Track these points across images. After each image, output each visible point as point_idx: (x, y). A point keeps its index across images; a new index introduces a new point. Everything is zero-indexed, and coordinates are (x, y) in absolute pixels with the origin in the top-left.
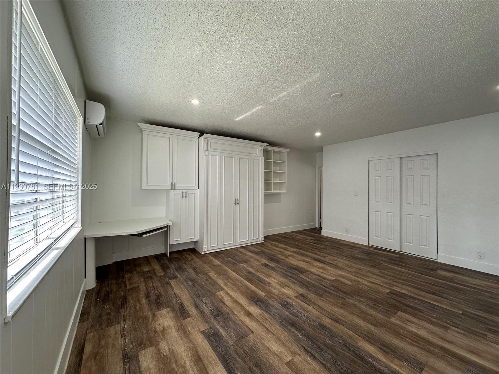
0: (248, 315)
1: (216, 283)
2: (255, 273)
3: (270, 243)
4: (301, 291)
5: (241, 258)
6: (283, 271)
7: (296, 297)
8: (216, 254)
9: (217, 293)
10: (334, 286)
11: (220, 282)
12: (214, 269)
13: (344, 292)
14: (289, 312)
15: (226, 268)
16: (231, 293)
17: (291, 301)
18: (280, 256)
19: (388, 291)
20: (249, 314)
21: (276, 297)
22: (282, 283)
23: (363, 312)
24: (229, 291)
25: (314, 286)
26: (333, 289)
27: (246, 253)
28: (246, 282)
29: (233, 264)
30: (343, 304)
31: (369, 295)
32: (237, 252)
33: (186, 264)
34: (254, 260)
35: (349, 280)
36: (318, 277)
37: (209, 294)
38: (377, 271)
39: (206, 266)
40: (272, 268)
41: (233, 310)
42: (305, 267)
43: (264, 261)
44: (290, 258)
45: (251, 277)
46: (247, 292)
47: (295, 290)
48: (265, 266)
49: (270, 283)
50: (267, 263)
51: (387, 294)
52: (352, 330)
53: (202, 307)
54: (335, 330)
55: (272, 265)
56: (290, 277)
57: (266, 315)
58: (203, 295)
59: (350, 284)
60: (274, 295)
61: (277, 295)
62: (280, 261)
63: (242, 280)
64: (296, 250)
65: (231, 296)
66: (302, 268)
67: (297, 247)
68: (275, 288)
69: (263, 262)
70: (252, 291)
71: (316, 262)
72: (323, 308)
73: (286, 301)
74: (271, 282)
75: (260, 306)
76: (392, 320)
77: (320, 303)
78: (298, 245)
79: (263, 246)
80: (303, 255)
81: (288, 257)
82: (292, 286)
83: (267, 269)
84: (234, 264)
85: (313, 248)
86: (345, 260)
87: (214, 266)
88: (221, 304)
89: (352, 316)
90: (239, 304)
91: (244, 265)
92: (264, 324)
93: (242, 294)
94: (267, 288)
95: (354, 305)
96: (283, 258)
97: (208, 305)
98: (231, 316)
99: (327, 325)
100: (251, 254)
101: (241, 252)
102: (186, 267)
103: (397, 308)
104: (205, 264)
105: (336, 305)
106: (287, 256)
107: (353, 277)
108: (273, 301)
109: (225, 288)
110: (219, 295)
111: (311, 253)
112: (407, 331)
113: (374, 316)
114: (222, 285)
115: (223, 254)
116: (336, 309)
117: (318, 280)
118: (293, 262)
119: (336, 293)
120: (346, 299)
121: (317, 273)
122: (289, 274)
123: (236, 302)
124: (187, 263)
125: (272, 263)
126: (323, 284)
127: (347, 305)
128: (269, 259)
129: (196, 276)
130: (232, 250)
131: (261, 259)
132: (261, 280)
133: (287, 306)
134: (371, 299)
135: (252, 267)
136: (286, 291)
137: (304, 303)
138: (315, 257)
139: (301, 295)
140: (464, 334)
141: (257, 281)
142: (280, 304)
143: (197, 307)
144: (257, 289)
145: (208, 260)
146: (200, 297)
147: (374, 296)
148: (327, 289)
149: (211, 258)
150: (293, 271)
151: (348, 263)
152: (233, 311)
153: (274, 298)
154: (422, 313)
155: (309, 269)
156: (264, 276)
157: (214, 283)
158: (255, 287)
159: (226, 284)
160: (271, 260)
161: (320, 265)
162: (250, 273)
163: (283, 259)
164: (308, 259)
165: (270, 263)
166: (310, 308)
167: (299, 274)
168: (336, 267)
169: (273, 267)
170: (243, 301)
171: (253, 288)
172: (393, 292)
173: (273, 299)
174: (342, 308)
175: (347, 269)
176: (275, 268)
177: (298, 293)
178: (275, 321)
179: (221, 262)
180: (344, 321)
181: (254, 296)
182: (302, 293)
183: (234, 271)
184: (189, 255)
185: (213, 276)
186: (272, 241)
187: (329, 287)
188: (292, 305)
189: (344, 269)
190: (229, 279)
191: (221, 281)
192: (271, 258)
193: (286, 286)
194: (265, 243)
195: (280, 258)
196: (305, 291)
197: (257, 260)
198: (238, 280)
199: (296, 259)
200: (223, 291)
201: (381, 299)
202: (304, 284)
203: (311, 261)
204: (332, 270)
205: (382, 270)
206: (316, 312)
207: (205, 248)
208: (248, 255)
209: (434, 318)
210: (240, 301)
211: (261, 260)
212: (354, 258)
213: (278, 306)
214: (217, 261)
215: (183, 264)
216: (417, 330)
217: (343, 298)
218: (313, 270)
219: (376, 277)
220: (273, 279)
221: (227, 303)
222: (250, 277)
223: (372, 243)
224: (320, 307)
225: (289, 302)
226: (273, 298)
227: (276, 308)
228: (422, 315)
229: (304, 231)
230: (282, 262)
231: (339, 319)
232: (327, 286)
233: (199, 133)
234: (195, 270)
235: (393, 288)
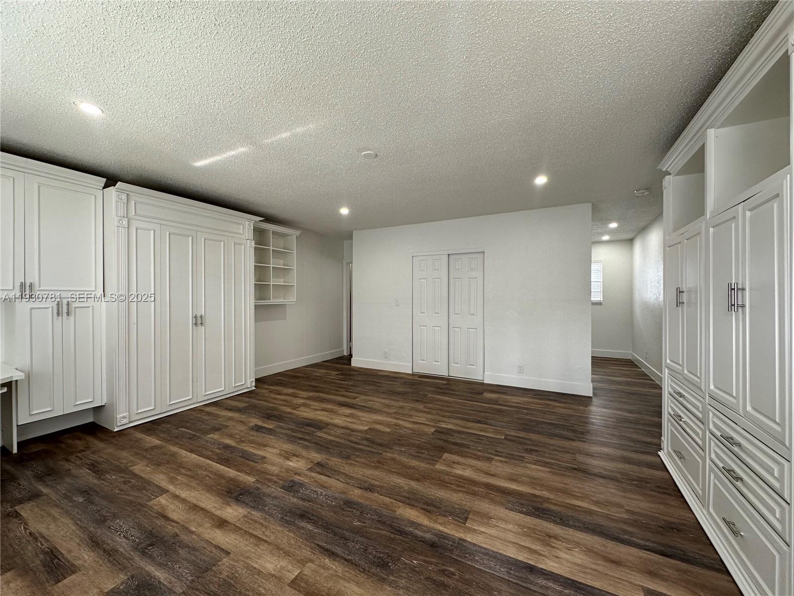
0: (220, 525)
1: (149, 483)
2: (237, 446)
3: (267, 389)
4: (317, 457)
5: (207, 425)
6: (290, 432)
7: (310, 469)
8: (151, 427)
9: (150, 503)
10: (367, 439)
11: (160, 479)
12: (145, 457)
13: (381, 445)
14: (298, 498)
15: (175, 449)
16: (184, 494)
17: (301, 478)
18: (284, 408)
19: (433, 430)
20: (222, 523)
21: (274, 479)
22: (286, 452)
23: (404, 466)
24: (178, 492)
25: (338, 445)
26: (366, 443)
27: (218, 412)
28: (218, 465)
29: (190, 438)
30: (379, 462)
32: (199, 415)
33: (67, 460)
34: (234, 424)
35: (388, 425)
36: (345, 430)
37: (129, 509)
38: (420, 406)
39: (124, 454)
40: (270, 431)
41: (188, 526)
42: (324, 419)
43: (255, 421)
44: (302, 408)
45: (227, 454)
46: (219, 485)
47: (308, 458)
48: (257, 430)
49: (265, 458)
50: (260, 423)
51: (433, 434)
52: (390, 496)
53: (109, 541)
54: (368, 503)
55: (270, 425)
56: (301, 439)
57: (256, 514)
58: (115, 516)
59: (388, 430)
60: (272, 475)
61: (277, 475)
62: (285, 417)
63: (208, 465)
64: (311, 394)
65: (184, 501)
66: (321, 421)
67: (315, 389)
68: (273, 464)
69: (252, 424)
70: (232, 480)
71: (343, 408)
72: (351, 475)
73: (292, 481)
74: (267, 455)
75: (244, 502)
76: (439, 467)
77: (347, 469)
78: (315, 387)
79: (254, 395)
80: (322, 400)
81: (298, 408)
82: (304, 453)
83: (259, 434)
84: (192, 438)
85: (338, 387)
86: (383, 398)
87: (146, 450)
88: (160, 522)
89: (390, 475)
90: (202, 509)
91: (215, 436)
92: (251, 531)
93: (209, 489)
94: (259, 466)
95: (393, 459)
96: (289, 410)
97: (127, 532)
98: (184, 537)
99: (356, 499)
100: (230, 414)
101: (209, 414)
102: (67, 466)
103: (443, 450)
104: (122, 449)
105: (368, 466)
106: (295, 407)
107: (393, 421)
108: (269, 486)
109: (171, 488)
110: (156, 505)
111: (336, 395)
112: (452, 476)
113: (416, 468)
114: (164, 484)
115: (168, 423)
116: (369, 472)
117: (343, 435)
118: (306, 413)
119: (369, 449)
120: (382, 454)
121: (344, 424)
122: (300, 435)
123: (195, 508)
124: (72, 458)
125: (270, 422)
126: (352, 438)
127: (384, 462)
128: (264, 417)
129: (95, 481)
130: (189, 413)
131: (250, 420)
132: (247, 456)
133: (295, 488)
134: (414, 445)
135: (231, 436)
136: (292, 464)
137: (322, 477)
138: (341, 401)
139: (319, 464)
140: (506, 462)
141: (240, 459)
142: (283, 488)
143: (95, 543)
144: (239, 474)
145: (131, 440)
146: (105, 521)
147: (417, 440)
148: (357, 446)
149: (139, 435)
150: (306, 429)
151: (387, 402)
152: (187, 528)
153: (270, 482)
155: (331, 421)
156: (253, 447)
157: (144, 485)
158: (236, 470)
159: (172, 480)
160: (268, 418)
161: (348, 411)
162: (227, 447)
163: (290, 413)
164: (329, 406)
165: (265, 423)
166: (332, 481)
167: (315, 432)
168: (371, 410)
169: (271, 429)
170: (209, 502)
171: (231, 473)
172: (439, 429)
173: (269, 484)
174: (376, 468)
175: (386, 410)
176: (275, 429)
177: (312, 462)
178: (271, 519)
179: (163, 439)
180: (378, 486)
181: (232, 487)
182: (319, 460)
183: (191, 451)
184: (80, 439)
185: (143, 471)
186: (271, 386)
187: (360, 442)
188: (301, 485)
189: (382, 411)
190: (181, 469)
191: (161, 476)
192: (267, 414)
193: (294, 455)
194: (258, 391)
195: (284, 412)
196: (324, 457)
197: (241, 421)
198: (200, 467)
199: (312, 408)
200: (165, 495)
201: (425, 443)
202: (323, 446)
203: (334, 407)
204: (366, 416)
205: (428, 403)
206: (340, 485)
207: (124, 417)
208: (224, 416)
209: (480, 451)
210: (202, 505)
211: (248, 421)
212: (394, 393)
213: (278, 492)
214: (153, 440)
215: (61, 463)
216: (463, 471)
217: (379, 453)
218: (338, 421)
219: (420, 414)
220: (271, 450)
221: (174, 516)
222: (227, 456)
223: (417, 370)
224: (346, 475)
225: (297, 481)
226: (270, 480)
227: (275, 497)
229: (325, 363)
230: (287, 418)
231: (373, 485)
232: (358, 441)
233: (105, 180)
234: (94, 467)
235: (439, 425)
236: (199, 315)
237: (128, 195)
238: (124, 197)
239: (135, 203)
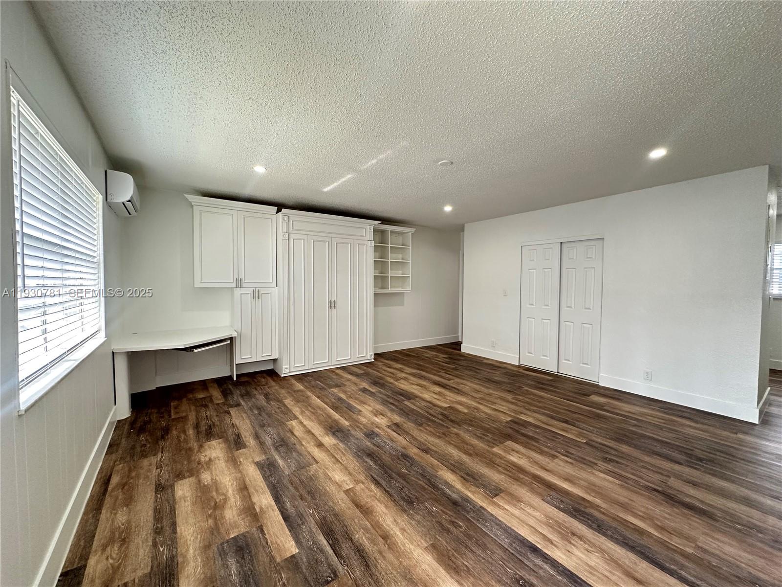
0: (318, 446)
1: (290, 411)
2: (346, 400)
3: (382, 362)
4: (398, 419)
5: (333, 382)
6: (385, 397)
7: (388, 426)
9: (287, 423)
10: (443, 414)
11: (296, 411)
12: (293, 396)
13: (452, 421)
15: (309, 394)
16: (306, 422)
17: (379, 431)
18: (389, 379)
20: (320, 445)
21: (362, 426)
22: (377, 411)
24: (303, 420)
25: (418, 414)
26: (440, 417)
27: (342, 374)
28: (330, 409)
29: (320, 389)
30: (444, 434)
31: (482, 424)
32: (331, 374)
34: (350, 384)
35: (468, 407)
36: (428, 404)
37: (276, 423)
40: (372, 394)
43: (365, 385)
44: (402, 381)
45: (339, 404)
46: (327, 422)
47: (390, 418)
48: (363, 392)
49: (361, 411)
50: (367, 387)
51: (507, 422)
54: (418, 460)
55: (373, 389)
56: (391, 403)
58: (269, 425)
59: (466, 411)
60: (361, 424)
61: (364, 425)
63: (325, 408)
64: (414, 371)
65: (304, 426)
67: (419, 367)
68: (365, 417)
69: (362, 387)
70: (336, 421)
72: (417, 437)
74: (363, 410)
75: (337, 436)
76: (496, 450)
77: (415, 433)
79: (371, 366)
80: (421, 377)
81: (399, 380)
82: (389, 414)
83: (364, 394)
84: (322, 389)
85: (439, 369)
87: (294, 391)
88: (289, 435)
89: (448, 446)
90: (312, 434)
91: (335, 390)
92: (335, 454)
93: (320, 423)
94: (355, 416)
95: (457, 434)
96: (392, 381)
97: (272, 435)
98: (298, 447)
99: (412, 455)
100: (350, 377)
101: (336, 374)
102: (255, 392)
104: (284, 389)
105: (433, 435)
107: (474, 404)
108: (356, 430)
109: (300, 417)
110: (289, 425)
111: (435, 374)
113: (474, 446)
114: (297, 414)
115: (312, 376)
116: (431, 439)
117: (425, 408)
118: (404, 385)
119: (441, 422)
120: (449, 428)
121: (429, 399)
122: (391, 401)
123: (308, 432)
124: (258, 388)
125: (375, 387)
126: (431, 411)
127: (448, 435)
128: (371, 383)
129: (265, 404)
130: (325, 371)
132: (350, 408)
133: (372, 436)
134: (483, 427)
135: (345, 392)
136: (378, 420)
137: (394, 433)
138: (436, 381)
139: (396, 425)
141: (345, 409)
142: (365, 434)
143: (257, 437)
144: (341, 418)
145: (288, 384)
146: (264, 426)
147: (489, 425)
148: (432, 418)
149: (294, 382)
150: (398, 397)
154: (537, 442)
155: (420, 395)
156: (356, 403)
157: (287, 412)
158: (340, 416)
159: (302, 412)
161: (438, 389)
162: (340, 399)
163: (391, 383)
164: (424, 383)
165: (371, 388)
166: (400, 438)
167: (404, 401)
168: (459, 392)
169: (373, 392)
170: (318, 431)
171: (336, 416)
172: (515, 420)
174: (440, 438)
175: (473, 394)
176: (375, 393)
177: (392, 422)
179: (305, 387)
180: (434, 451)
181: (334, 426)
182: (398, 422)
183: (318, 397)
184: (264, 378)
185: (289, 404)
186: (385, 360)
187: (436, 415)
190: (309, 407)
191: (297, 409)
192: (374, 381)
193: (381, 414)
194: (374, 363)
195: (387, 382)
196: (402, 420)
197: (355, 383)
198: (319, 408)
200: (296, 420)
201: (495, 428)
202: (406, 413)
207: (287, 368)
208: (346, 378)
209: (547, 447)
210: (314, 432)
211: (360, 384)
214: (299, 386)
216: (519, 460)
217: (447, 427)
218: (425, 395)
220: (366, 407)
222: (338, 405)
223: (524, 362)
226: (358, 427)
227: (357, 439)
228: (536, 444)
229: (438, 347)
230: (388, 386)
231: (430, 449)
232: (435, 414)
233: (277, 208)
234: (267, 396)
235: (518, 416)
236: (333, 301)
237: (288, 217)
238: (286, 218)
239: (293, 222)
